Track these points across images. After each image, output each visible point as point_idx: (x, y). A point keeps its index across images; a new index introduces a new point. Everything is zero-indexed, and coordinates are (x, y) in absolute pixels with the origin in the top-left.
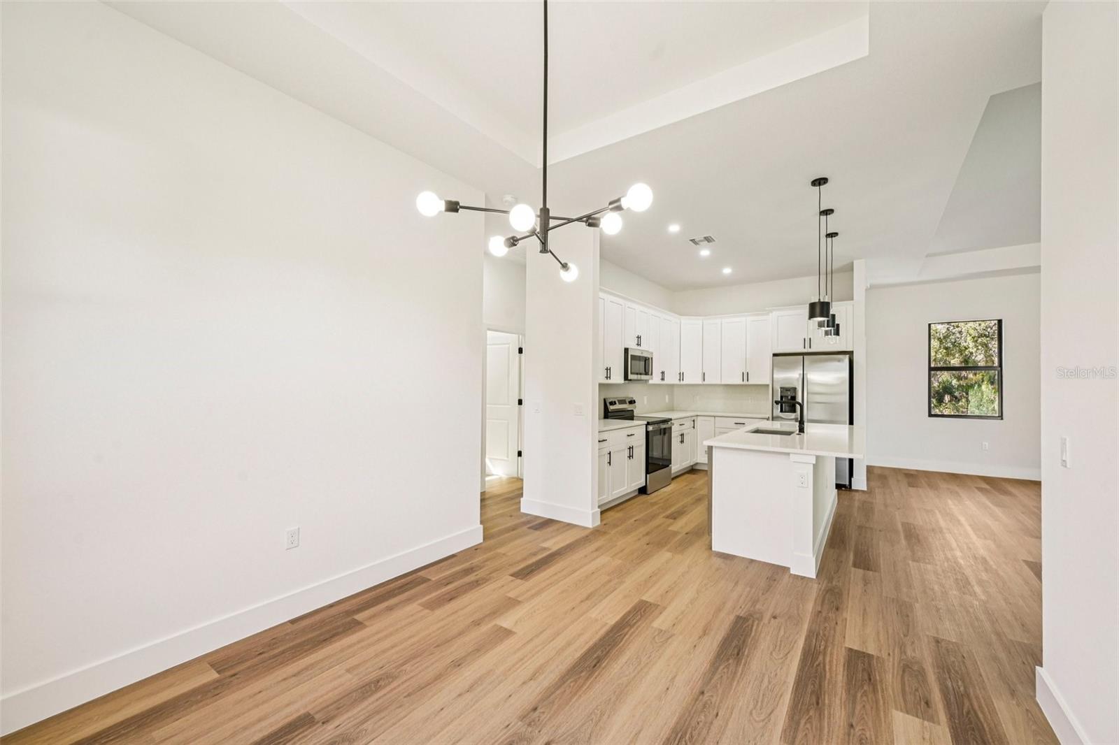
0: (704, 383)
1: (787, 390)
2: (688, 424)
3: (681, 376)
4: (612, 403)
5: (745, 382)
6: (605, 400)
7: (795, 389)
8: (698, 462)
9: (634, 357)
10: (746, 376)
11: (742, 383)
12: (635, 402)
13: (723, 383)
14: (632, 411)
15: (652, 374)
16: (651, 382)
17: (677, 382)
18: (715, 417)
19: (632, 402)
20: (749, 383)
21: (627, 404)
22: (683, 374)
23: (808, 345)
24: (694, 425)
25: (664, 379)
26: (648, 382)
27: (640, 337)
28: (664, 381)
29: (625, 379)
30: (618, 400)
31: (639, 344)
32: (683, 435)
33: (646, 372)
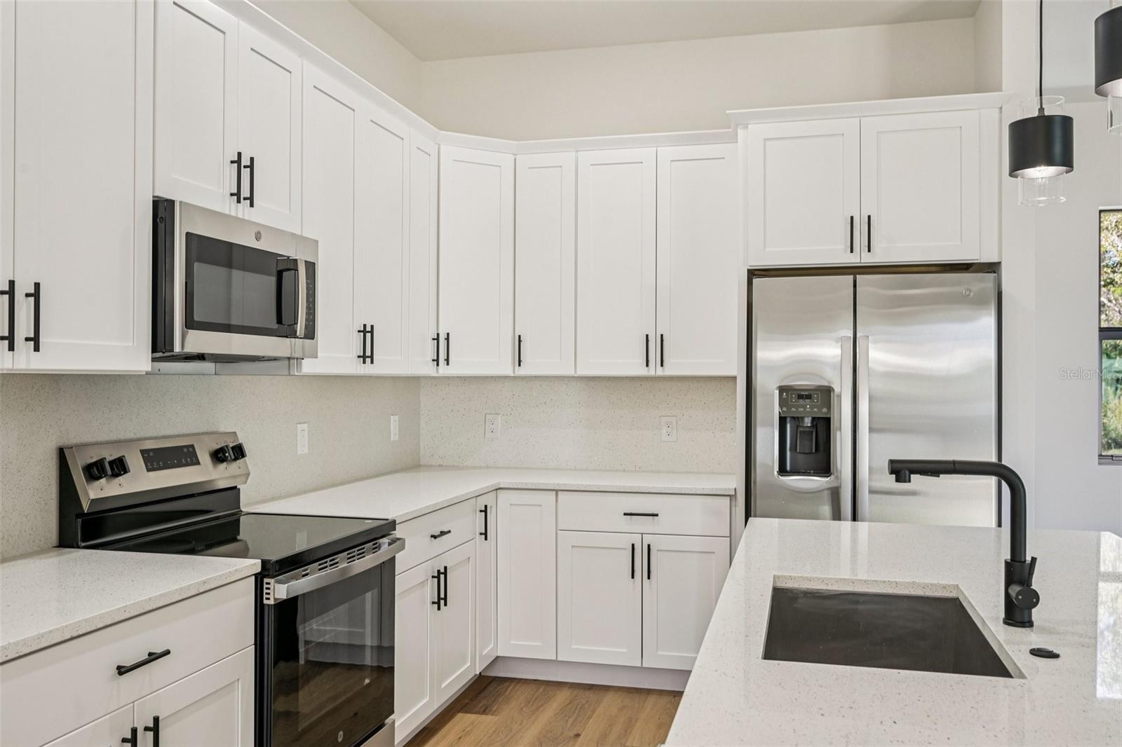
0: (521, 371)
1: (800, 397)
2: (465, 525)
3: (442, 347)
4: (95, 471)
5: (654, 370)
7: (827, 392)
8: (500, 654)
9: (201, 248)
10: (654, 348)
11: (643, 371)
12: (239, 452)
13: (582, 372)
14: (234, 488)
15: (310, 334)
16: (308, 367)
17: (430, 370)
18: (557, 491)
19: (229, 453)
20: (669, 371)
21: (198, 463)
22: (448, 339)
23: (861, 239)
24: (486, 534)
25: (372, 357)
26: (299, 366)
27: (251, 167)
28: (372, 362)
29: (154, 350)
30: (141, 451)
31: (244, 195)
32: (445, 573)
33: (279, 321)
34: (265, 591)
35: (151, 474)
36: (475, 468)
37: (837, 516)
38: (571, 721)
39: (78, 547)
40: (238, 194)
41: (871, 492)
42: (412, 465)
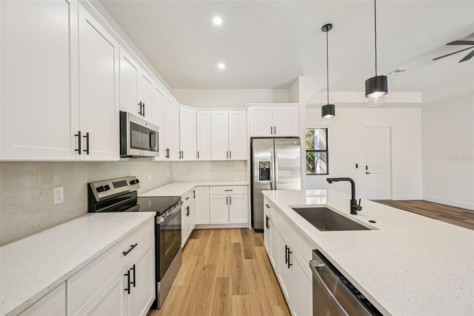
0: (198, 160)
1: (263, 164)
2: (191, 195)
3: (181, 154)
4: (100, 189)
5: (229, 159)
6: (89, 186)
7: (269, 163)
8: (197, 224)
9: (134, 126)
10: (229, 154)
11: (226, 159)
12: (138, 181)
13: (213, 159)
14: (136, 191)
15: (157, 150)
16: (156, 159)
17: (178, 159)
18: (209, 186)
19: (135, 182)
20: (232, 159)
21: (127, 185)
22: (182, 152)
23: (273, 132)
24: (194, 197)
25: (169, 156)
26: (154, 159)
27: (144, 106)
28: (169, 158)
29: (121, 154)
30: (112, 183)
31: (142, 113)
32: (189, 207)
33: (150, 147)
34: (157, 220)
35: (116, 189)
36: (186, 182)
37: (272, 189)
38: (217, 238)
39: (95, 212)
40: (141, 113)
41: (279, 183)
42: (171, 182)
